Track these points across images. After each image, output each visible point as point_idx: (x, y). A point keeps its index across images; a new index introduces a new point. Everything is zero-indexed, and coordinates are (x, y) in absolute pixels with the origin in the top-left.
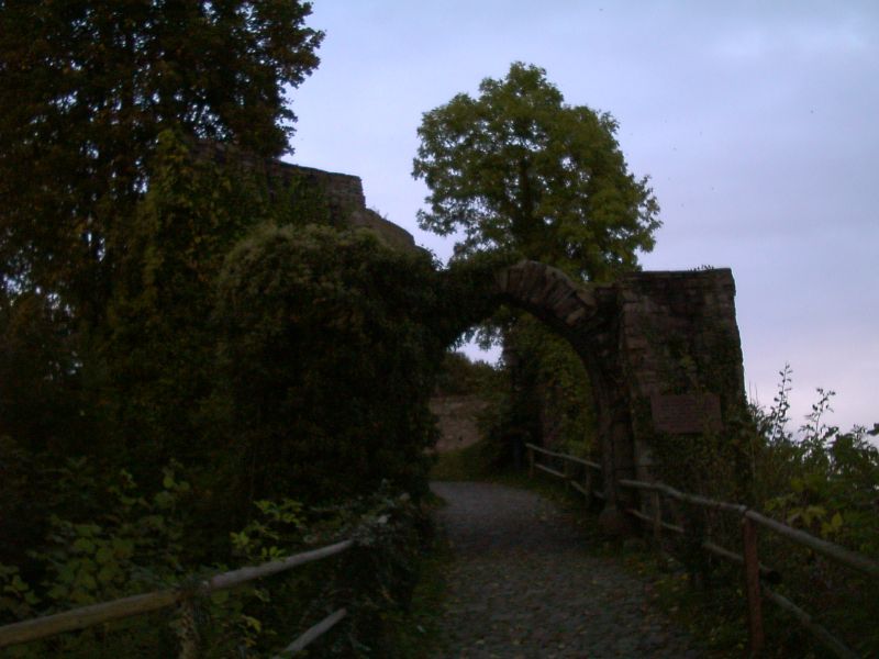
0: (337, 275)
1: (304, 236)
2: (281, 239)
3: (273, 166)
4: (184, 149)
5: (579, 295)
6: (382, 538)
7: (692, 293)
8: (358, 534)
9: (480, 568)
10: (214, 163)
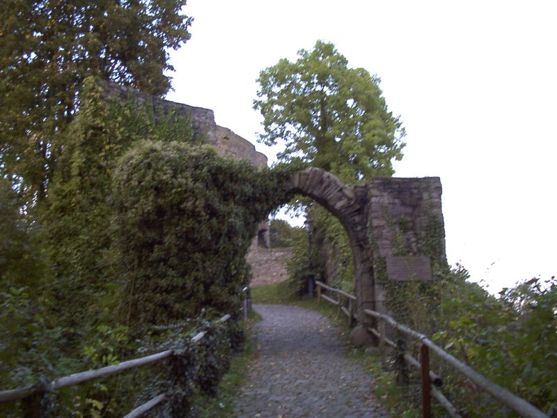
0: (188, 174)
1: (168, 149)
2: (153, 151)
3: (158, 101)
4: (100, 89)
5: (344, 190)
6: (191, 349)
7: (415, 191)
8: (174, 347)
9: (272, 364)
10: (119, 99)
